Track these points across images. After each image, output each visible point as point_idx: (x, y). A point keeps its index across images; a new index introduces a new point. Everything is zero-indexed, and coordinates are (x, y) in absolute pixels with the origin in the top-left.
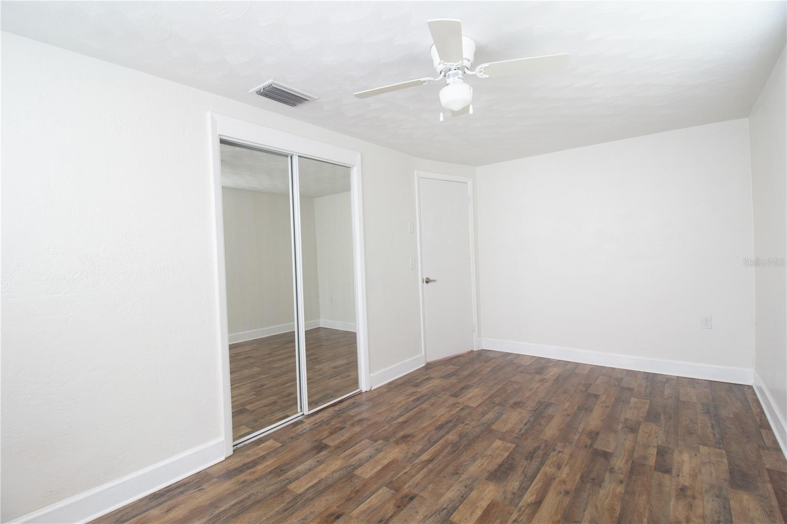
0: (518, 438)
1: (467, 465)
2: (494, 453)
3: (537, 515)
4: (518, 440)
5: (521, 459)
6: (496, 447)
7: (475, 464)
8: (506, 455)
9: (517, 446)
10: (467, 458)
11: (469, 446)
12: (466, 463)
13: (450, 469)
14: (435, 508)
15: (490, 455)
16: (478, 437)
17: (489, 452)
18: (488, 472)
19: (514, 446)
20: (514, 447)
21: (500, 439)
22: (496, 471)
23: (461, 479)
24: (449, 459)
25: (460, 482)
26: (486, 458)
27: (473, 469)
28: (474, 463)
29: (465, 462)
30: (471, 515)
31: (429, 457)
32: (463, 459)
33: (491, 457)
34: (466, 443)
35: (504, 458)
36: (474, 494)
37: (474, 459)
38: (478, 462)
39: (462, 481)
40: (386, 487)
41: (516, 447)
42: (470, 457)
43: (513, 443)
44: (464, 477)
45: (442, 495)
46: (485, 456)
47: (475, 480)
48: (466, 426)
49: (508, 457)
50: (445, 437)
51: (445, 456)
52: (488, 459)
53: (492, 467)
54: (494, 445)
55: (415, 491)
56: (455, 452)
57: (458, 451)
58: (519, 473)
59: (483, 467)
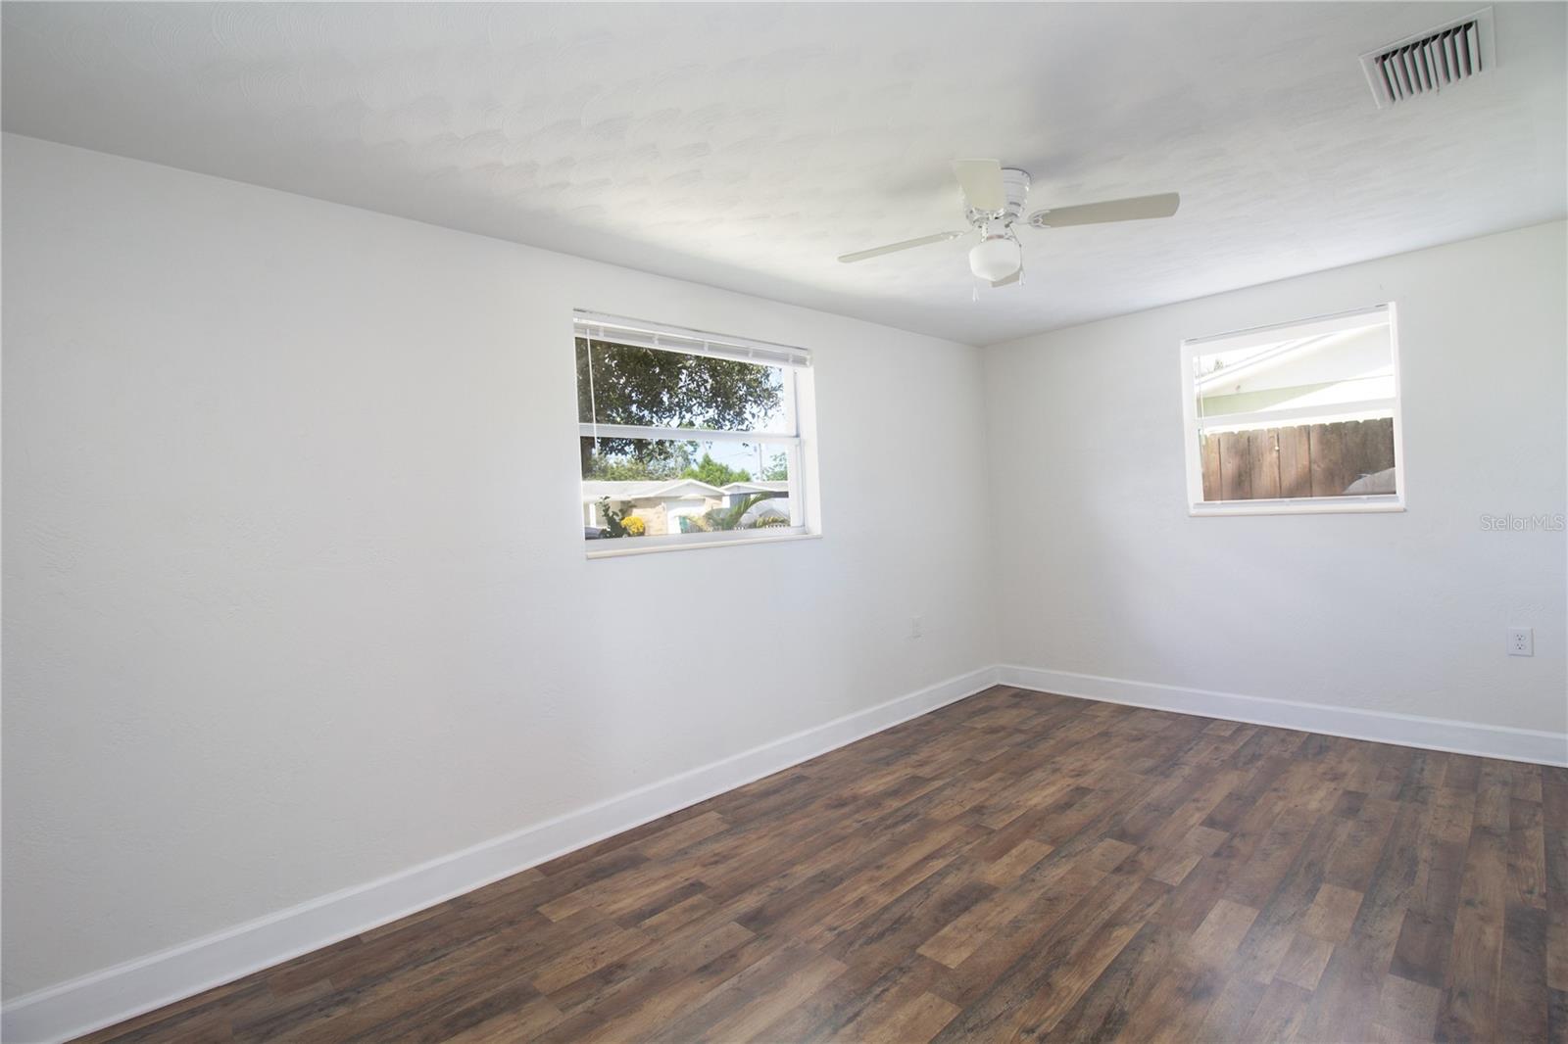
0: (901, 969)
1: (1030, 914)
2: (971, 937)
3: (937, 847)
4: (903, 965)
5: (919, 919)
6: (962, 948)
7: (1014, 915)
8: (946, 930)
9: (915, 947)
10: (1031, 926)
11: (1024, 956)
12: (1032, 916)
13: (1064, 908)
14: (1078, 857)
15: (980, 930)
16: (1003, 980)
17: (981, 937)
18: (992, 900)
19: (921, 950)
20: (923, 947)
21: (945, 969)
22: (977, 901)
23: (1042, 890)
24: (1069, 926)
25: (1043, 886)
26: (991, 925)
27: (1019, 906)
28: (1016, 917)
29: (1034, 920)
30: (1025, 851)
31: (1115, 934)
32: (1040, 925)
33: (980, 927)
34: (1033, 964)
35: (955, 922)
36: (1020, 871)
37: (1016, 925)
38: (1009, 916)
39: (1040, 888)
40: (1172, 886)
41: (918, 946)
42: (1024, 929)
43: (921, 956)
44: (1036, 895)
45: (1072, 871)
46: (992, 929)
47: (1015, 889)
48: (1031, 1023)
49: (944, 925)
50: (1089, 983)
51: (1078, 934)
52: (988, 922)
53: (982, 907)
54: (965, 954)
55: (1116, 878)
56: (1059, 942)
57: (1051, 944)
58: (936, 895)
59: (999, 909)
